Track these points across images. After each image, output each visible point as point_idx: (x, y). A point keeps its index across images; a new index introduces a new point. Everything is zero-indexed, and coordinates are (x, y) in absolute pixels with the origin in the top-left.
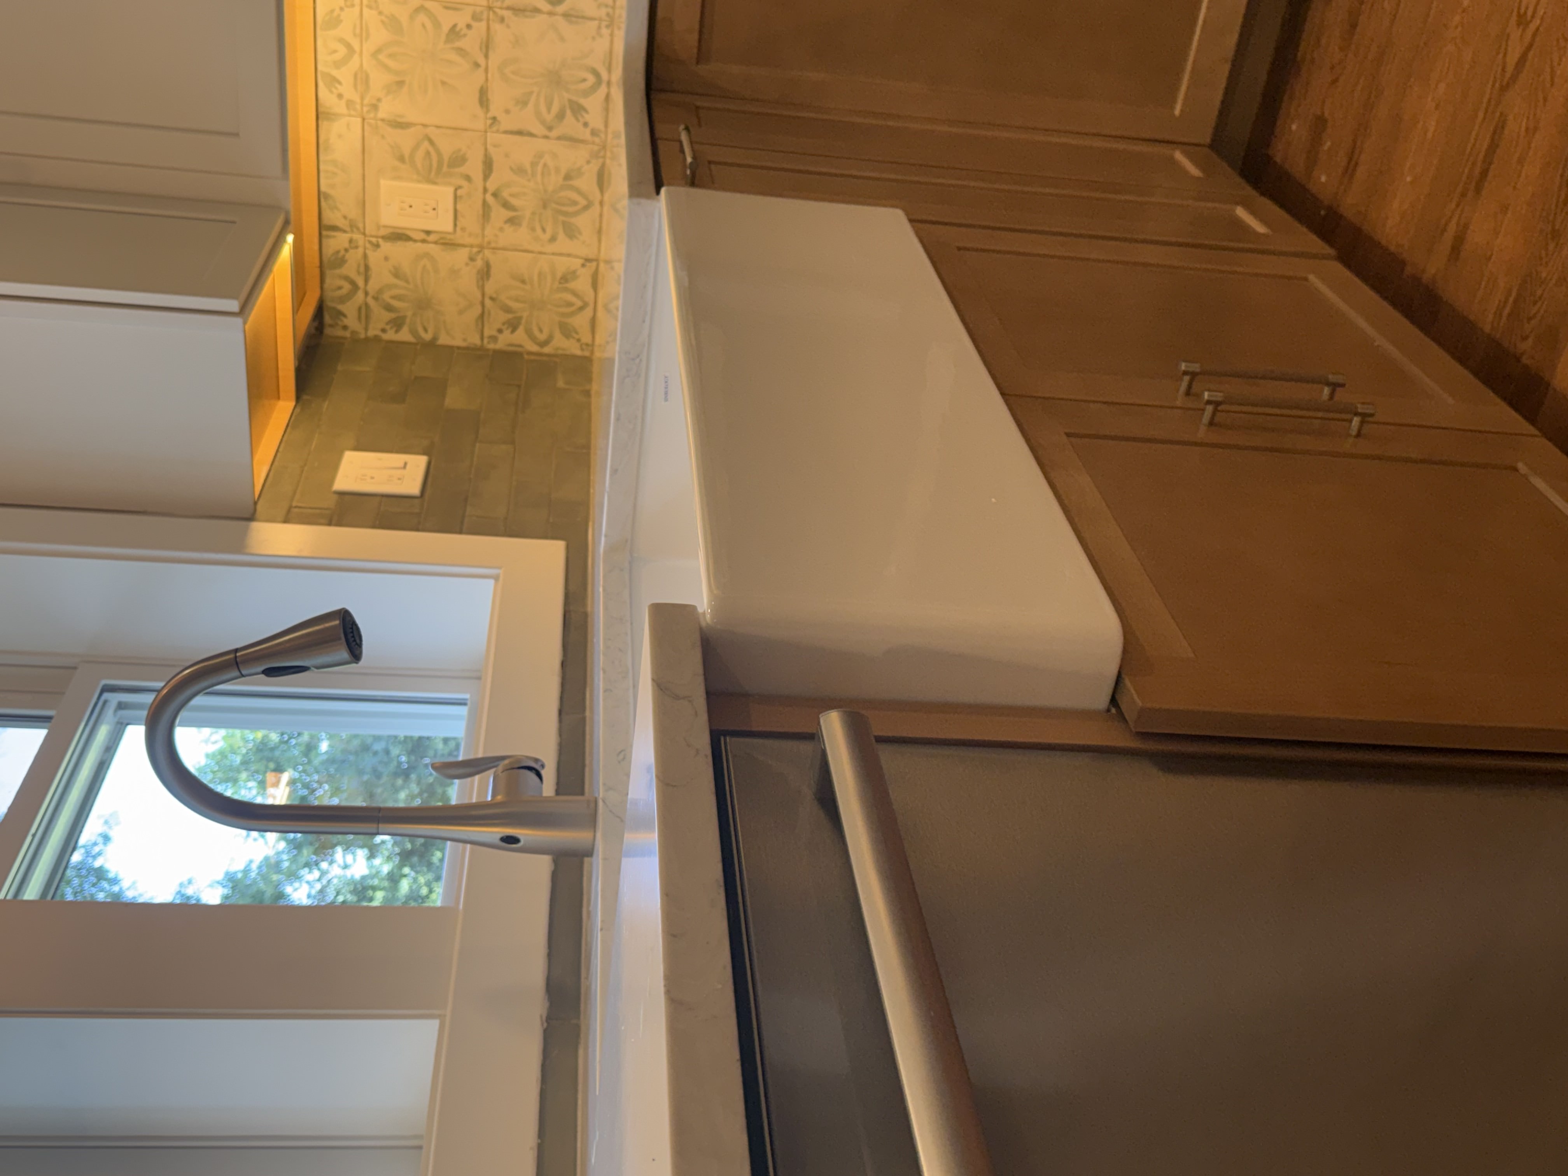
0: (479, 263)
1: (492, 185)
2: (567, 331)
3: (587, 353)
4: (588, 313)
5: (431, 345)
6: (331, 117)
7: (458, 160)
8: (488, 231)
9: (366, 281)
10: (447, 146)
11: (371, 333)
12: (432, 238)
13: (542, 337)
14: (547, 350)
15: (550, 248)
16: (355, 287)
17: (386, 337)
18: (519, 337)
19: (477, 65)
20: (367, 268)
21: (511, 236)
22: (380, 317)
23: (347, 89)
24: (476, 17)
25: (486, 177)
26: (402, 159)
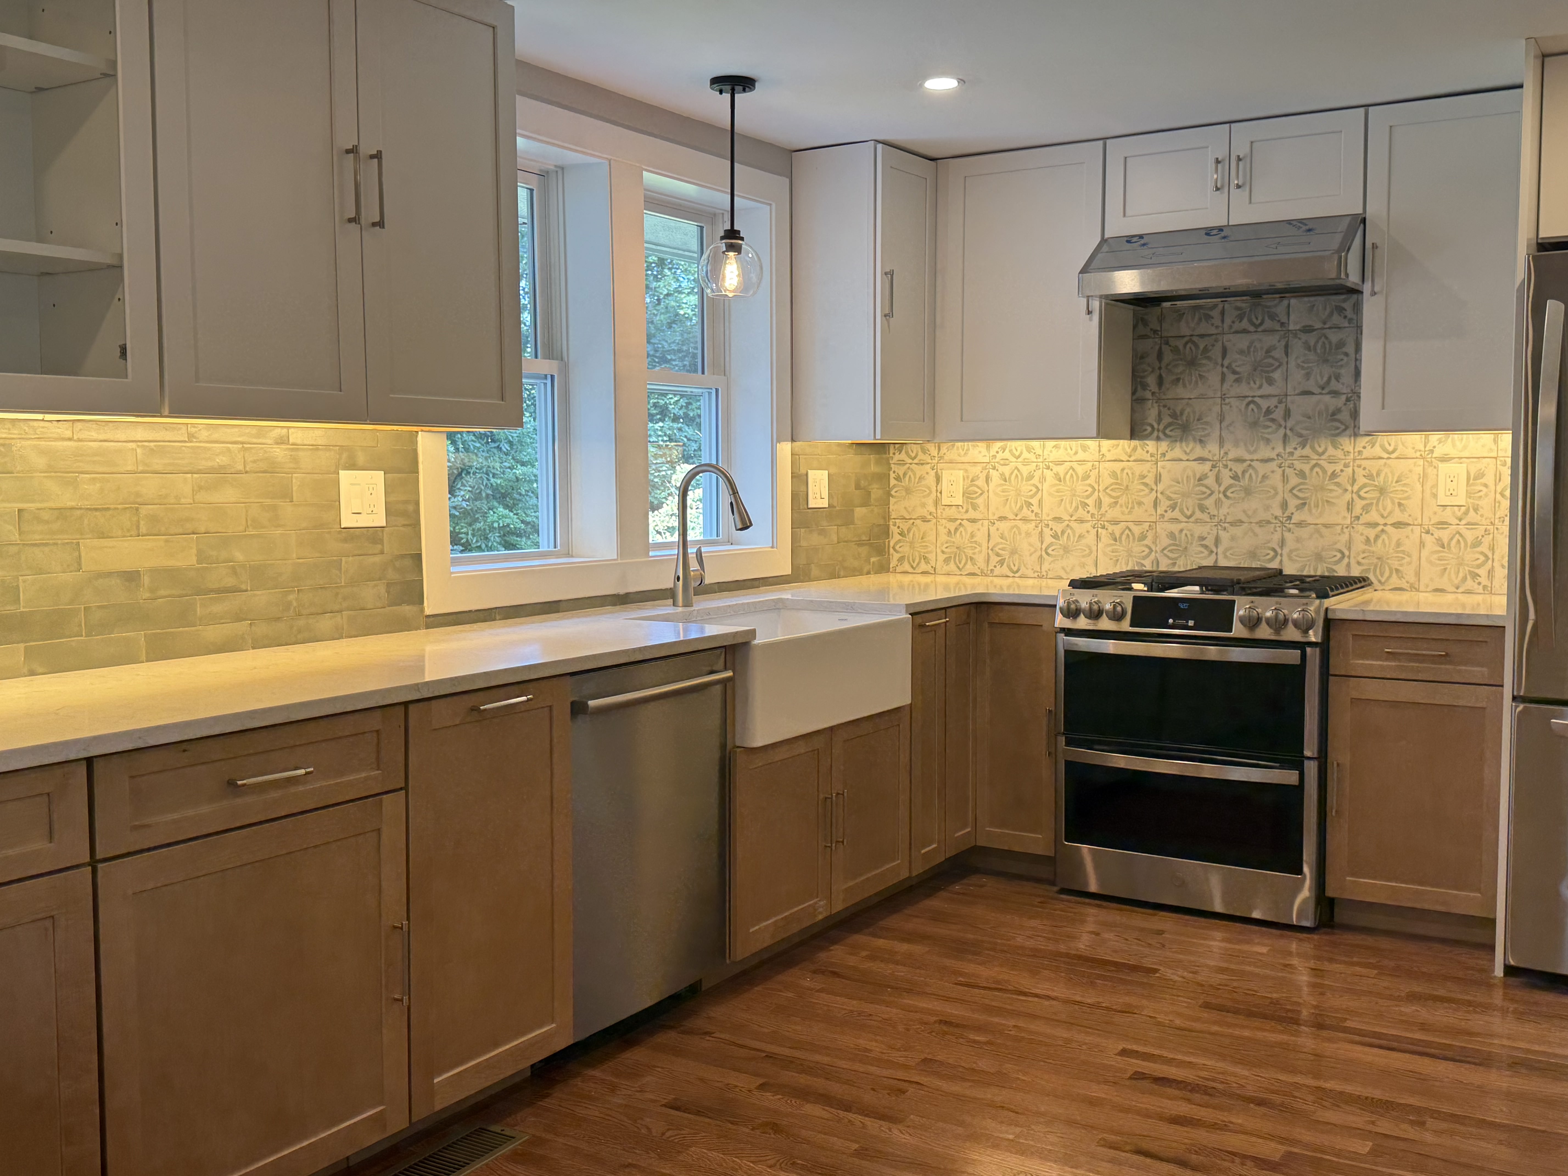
0: (929, 517)
1: (965, 522)
2: (901, 560)
3: (891, 570)
4: (911, 570)
5: (889, 495)
6: (988, 448)
7: (975, 507)
8: (944, 521)
9: (916, 464)
10: (980, 501)
11: (892, 466)
12: (939, 494)
13: (897, 548)
14: (891, 550)
15: (939, 551)
16: (913, 459)
17: (891, 473)
18: (897, 537)
19: (1016, 515)
20: (922, 464)
21: (942, 531)
22: (901, 471)
23: (1000, 455)
24: (1036, 515)
25: (968, 520)
26: (972, 481)
